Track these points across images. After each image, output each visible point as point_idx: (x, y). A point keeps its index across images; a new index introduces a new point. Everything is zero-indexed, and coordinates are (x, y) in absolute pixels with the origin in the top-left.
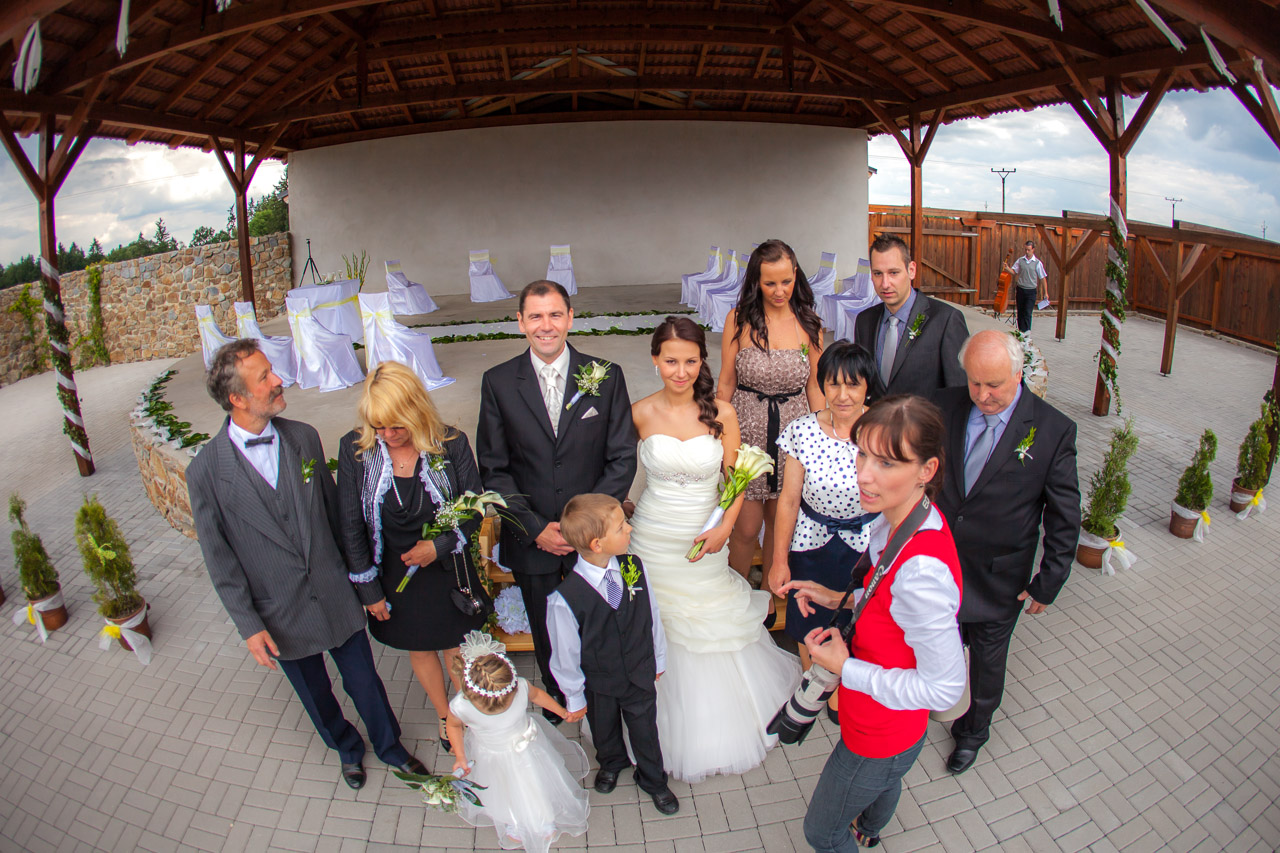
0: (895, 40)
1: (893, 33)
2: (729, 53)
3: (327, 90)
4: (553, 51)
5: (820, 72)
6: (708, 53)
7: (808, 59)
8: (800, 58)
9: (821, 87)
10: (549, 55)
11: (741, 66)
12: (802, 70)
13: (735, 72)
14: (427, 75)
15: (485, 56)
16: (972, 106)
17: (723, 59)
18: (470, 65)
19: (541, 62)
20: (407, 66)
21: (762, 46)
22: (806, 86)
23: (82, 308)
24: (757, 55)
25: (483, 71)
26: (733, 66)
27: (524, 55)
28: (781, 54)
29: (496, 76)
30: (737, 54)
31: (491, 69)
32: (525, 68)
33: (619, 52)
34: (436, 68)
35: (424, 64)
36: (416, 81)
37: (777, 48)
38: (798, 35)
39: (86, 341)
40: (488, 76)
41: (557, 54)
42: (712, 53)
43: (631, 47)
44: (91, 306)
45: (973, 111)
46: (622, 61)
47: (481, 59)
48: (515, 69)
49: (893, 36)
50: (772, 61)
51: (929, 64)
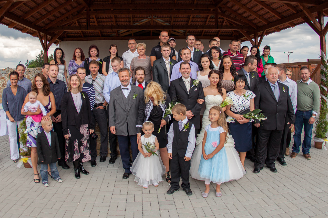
0: (250, 9)
1: (249, 7)
2: (198, 18)
3: (74, 23)
4: (146, 17)
5: (226, 22)
6: (192, 18)
7: (222, 18)
8: (220, 18)
9: (226, 27)
10: (145, 18)
11: (202, 22)
12: (220, 22)
13: (200, 23)
14: (106, 22)
15: (125, 17)
16: (275, 28)
17: (196, 19)
18: (120, 20)
19: (142, 20)
20: (101, 18)
21: (208, 15)
22: (222, 27)
24: (207, 18)
25: (124, 22)
26: (199, 22)
27: (137, 17)
28: (214, 17)
29: (128, 24)
30: (200, 18)
31: (127, 21)
32: (137, 22)
33: (165, 17)
34: (110, 20)
35: (106, 18)
36: (103, 23)
37: (213, 15)
38: (219, 11)
40: (125, 24)
41: (147, 18)
42: (193, 18)
43: (169, 16)
45: (275, 30)
46: (166, 20)
47: (124, 18)
48: (134, 22)
49: (249, 9)
50: (211, 19)
51: (261, 16)
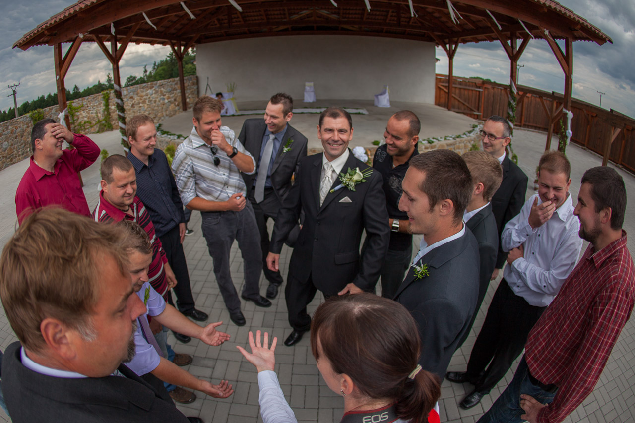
4: (306, 7)
10: (304, 9)
16: (471, 38)
18: (272, 13)
19: (301, 12)
21: (389, 10)
22: (406, 26)
23: (99, 108)
27: (294, 9)
31: (281, 14)
33: (332, 9)
37: (395, 11)
39: (101, 122)
40: (280, 17)
44: (104, 107)
46: (334, 12)
47: (277, 11)
50: (392, 18)
